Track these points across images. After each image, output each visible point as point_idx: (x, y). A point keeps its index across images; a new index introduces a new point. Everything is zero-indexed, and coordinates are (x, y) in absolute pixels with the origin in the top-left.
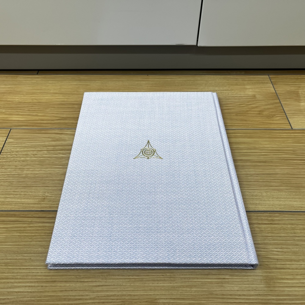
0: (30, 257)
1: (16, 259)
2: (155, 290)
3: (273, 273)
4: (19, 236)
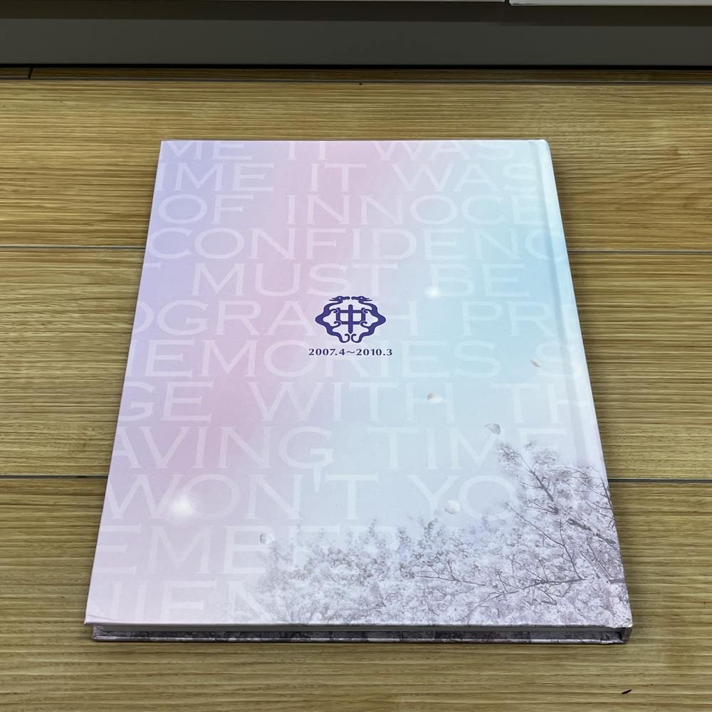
0: (61, 593)
1: (26, 598)
2: (389, 675)
3: (691, 633)
4: (26, 541)
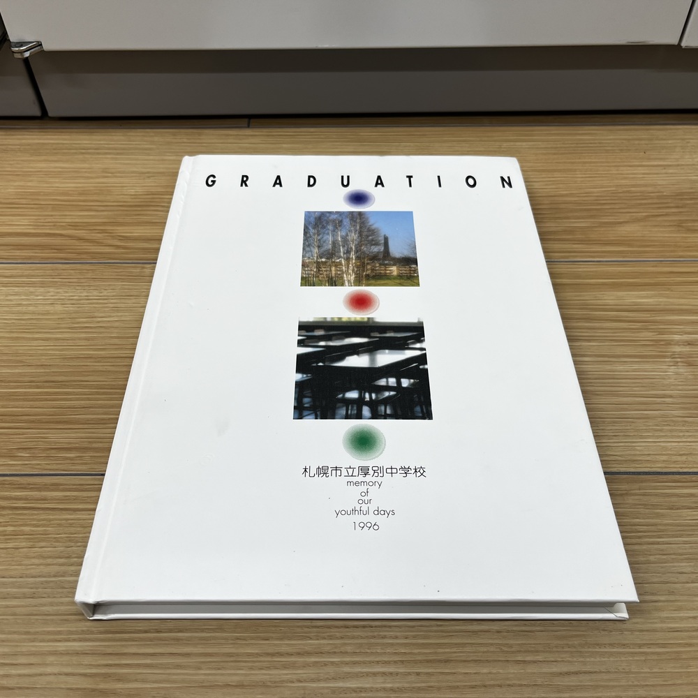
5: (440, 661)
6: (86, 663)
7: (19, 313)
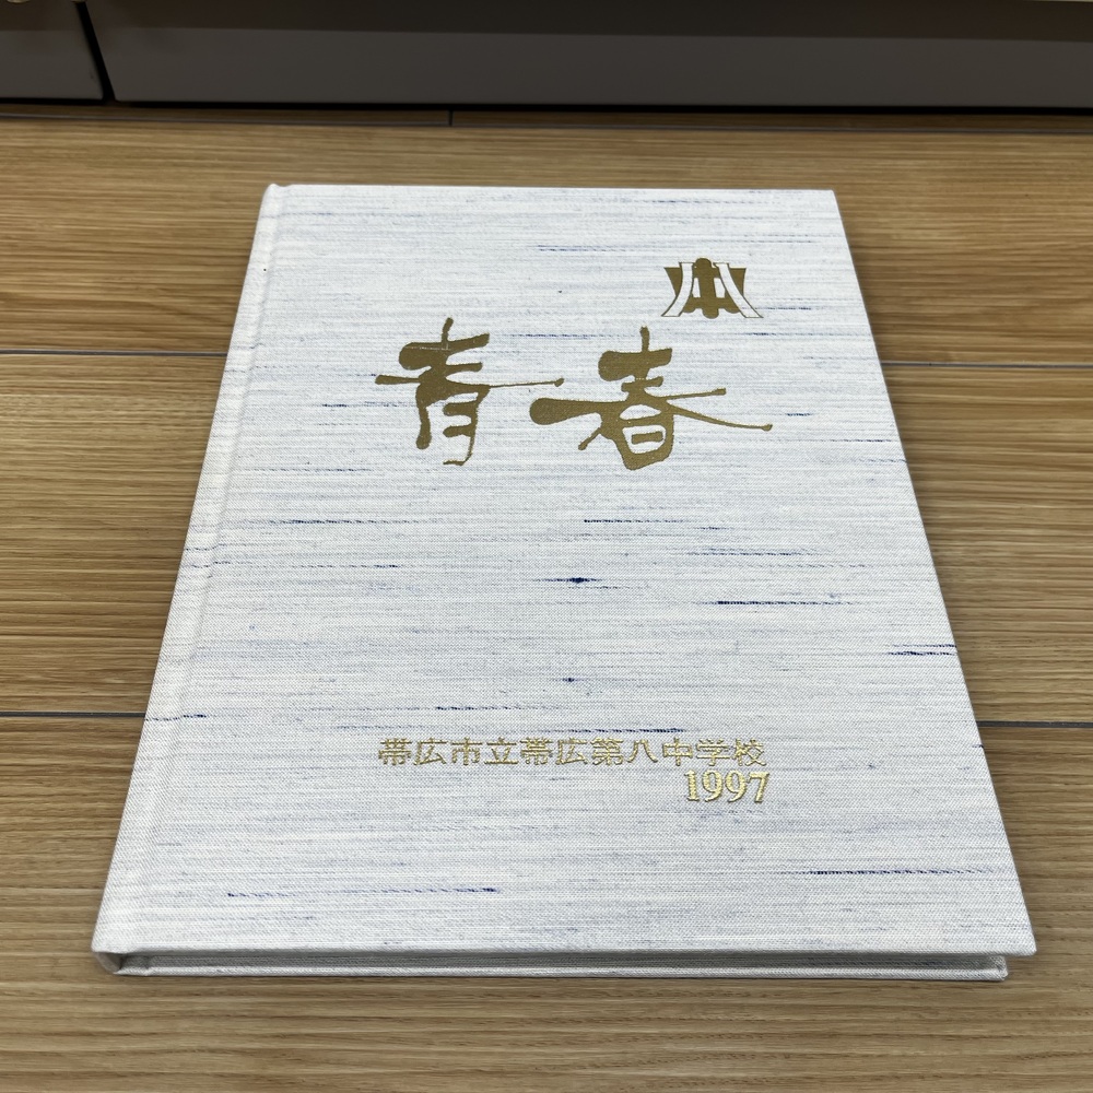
5: (822, 1035)
6: (244, 1032)
7: (88, 438)
